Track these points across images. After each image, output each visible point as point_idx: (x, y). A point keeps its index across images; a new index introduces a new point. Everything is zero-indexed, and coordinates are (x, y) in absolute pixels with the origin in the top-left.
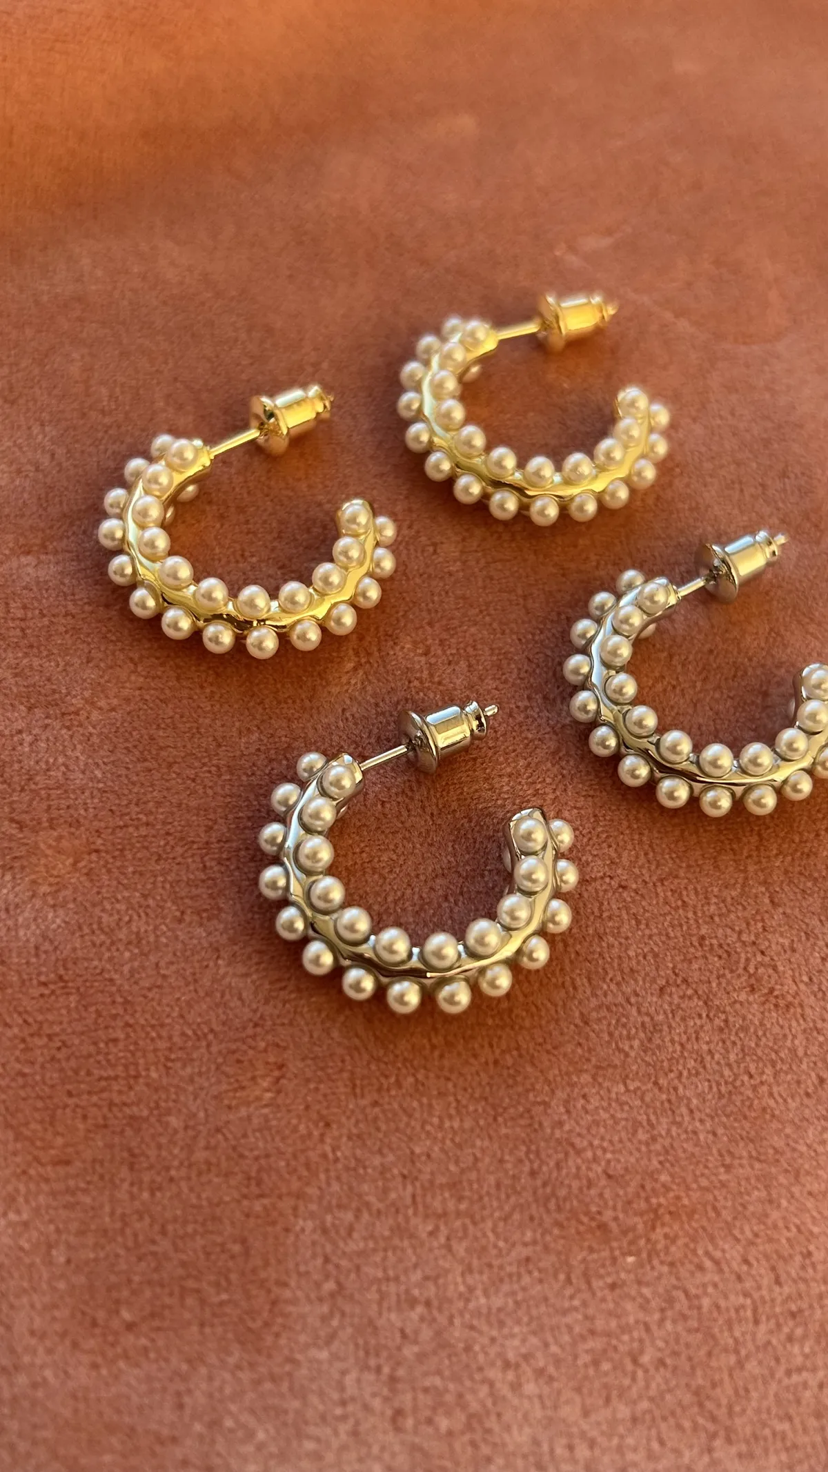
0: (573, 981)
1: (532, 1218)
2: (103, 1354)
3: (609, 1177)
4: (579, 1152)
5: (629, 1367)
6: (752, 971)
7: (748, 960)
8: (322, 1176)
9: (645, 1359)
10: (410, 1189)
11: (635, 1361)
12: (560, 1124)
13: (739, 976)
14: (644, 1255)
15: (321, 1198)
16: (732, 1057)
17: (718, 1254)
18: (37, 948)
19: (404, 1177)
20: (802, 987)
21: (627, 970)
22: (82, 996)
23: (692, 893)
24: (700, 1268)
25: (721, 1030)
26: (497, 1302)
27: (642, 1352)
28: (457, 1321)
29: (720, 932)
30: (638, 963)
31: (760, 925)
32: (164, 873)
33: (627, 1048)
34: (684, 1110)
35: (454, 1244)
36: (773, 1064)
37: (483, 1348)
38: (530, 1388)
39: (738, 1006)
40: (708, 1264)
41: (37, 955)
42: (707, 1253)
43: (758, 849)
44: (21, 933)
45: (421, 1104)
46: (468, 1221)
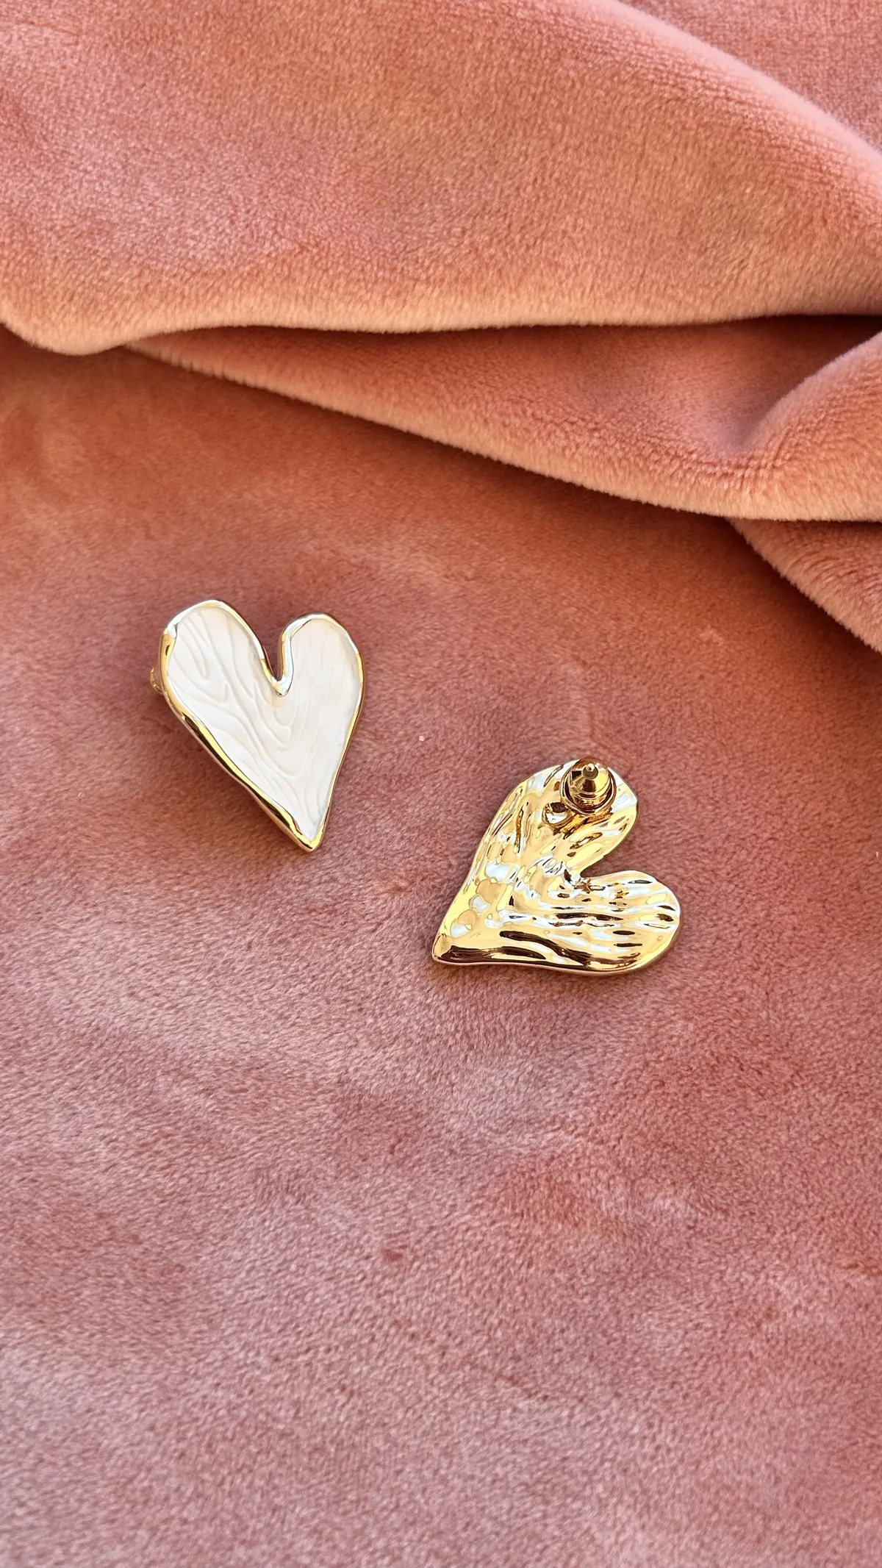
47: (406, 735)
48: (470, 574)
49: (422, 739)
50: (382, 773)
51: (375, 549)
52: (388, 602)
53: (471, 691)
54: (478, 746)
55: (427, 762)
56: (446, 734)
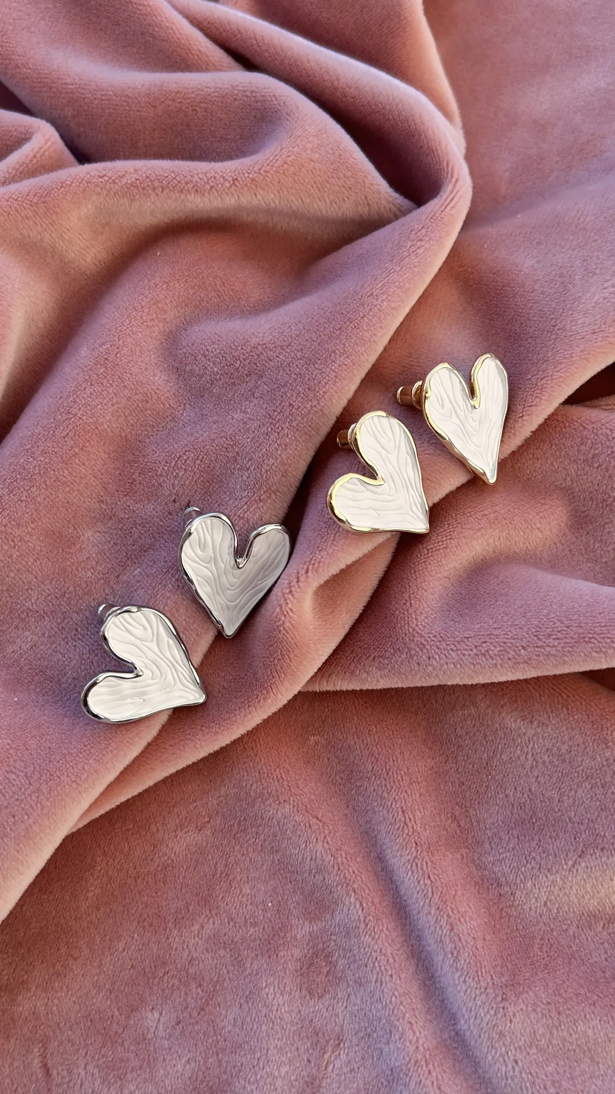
47: (263, 911)
48: (207, 820)
49: (270, 904)
50: (271, 936)
51: (161, 854)
52: (192, 869)
53: (263, 864)
54: (290, 882)
55: (282, 910)
56: (275, 892)
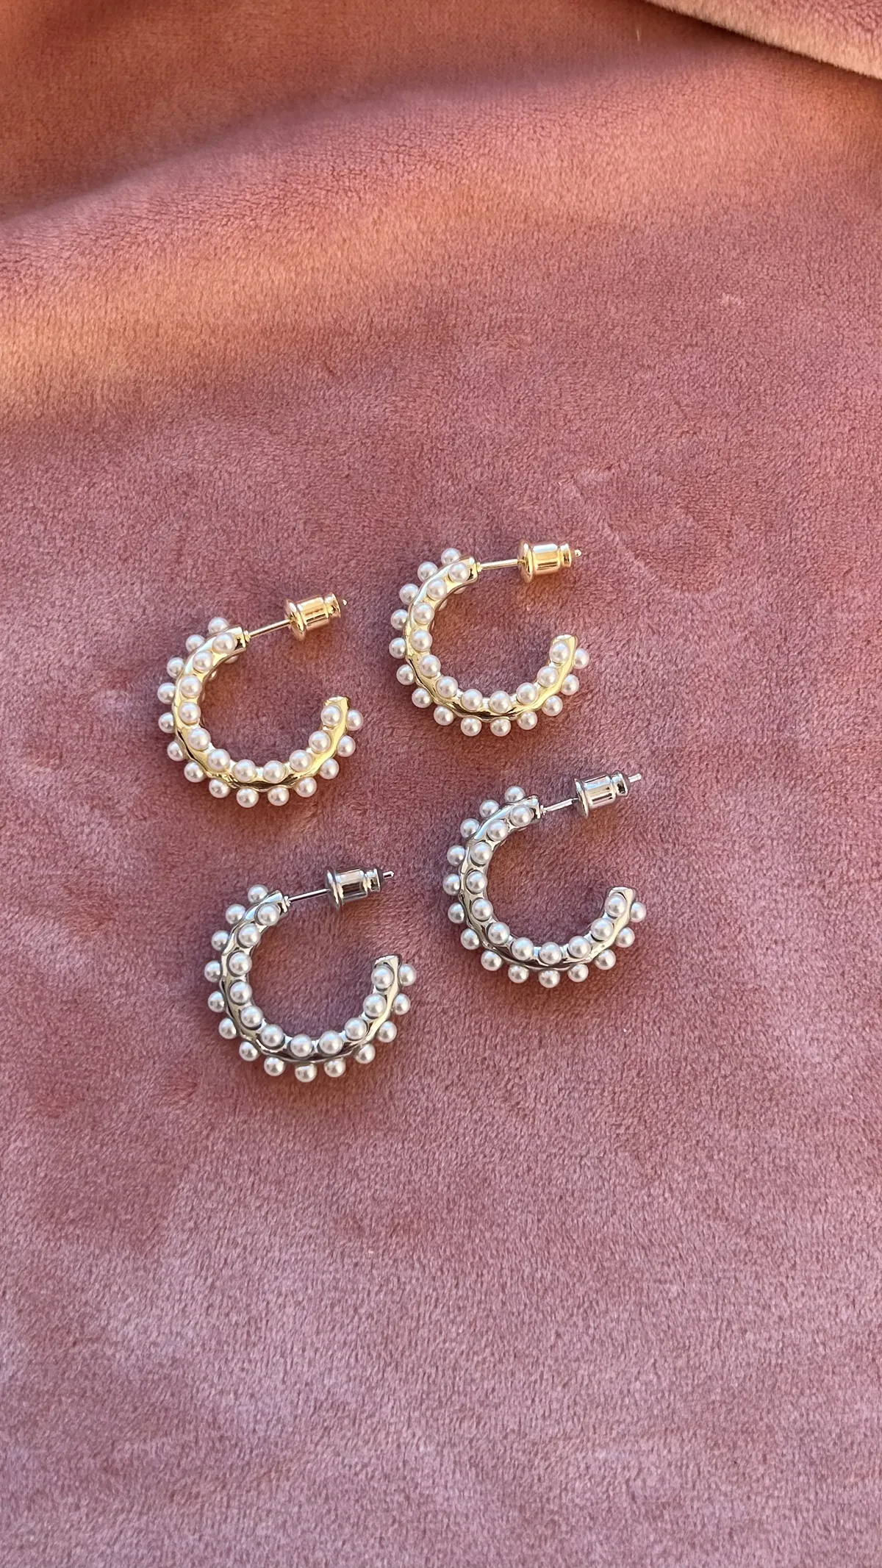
0: (392, 1068)
1: (320, 1213)
2: (54, 1234)
3: (374, 1199)
4: (360, 1180)
5: (351, 1312)
6: (509, 1087)
7: (509, 1080)
8: (202, 1160)
9: (362, 1311)
10: (251, 1179)
11: (356, 1310)
12: (355, 1160)
13: (500, 1090)
14: (381, 1251)
15: (198, 1172)
16: (477, 1141)
17: (425, 1262)
18: (65, 978)
19: (250, 1171)
20: (539, 1106)
21: (428, 1070)
22: (85, 1015)
23: (488, 1027)
24: (413, 1268)
25: (476, 1122)
26: (285, 1257)
27: (361, 1306)
28: (259, 1262)
29: (497, 1058)
30: (437, 1066)
31: (525, 1058)
32: (152, 943)
33: (411, 1121)
34: (435, 1168)
35: (270, 1217)
36: (502, 1151)
37: (269, 1281)
38: (289, 1310)
39: (492, 1109)
40: (417, 1265)
41: (64, 982)
42: (419, 1259)
43: (544, 1004)
44: (57, 966)
45: (272, 1130)
46: (281, 1206)
